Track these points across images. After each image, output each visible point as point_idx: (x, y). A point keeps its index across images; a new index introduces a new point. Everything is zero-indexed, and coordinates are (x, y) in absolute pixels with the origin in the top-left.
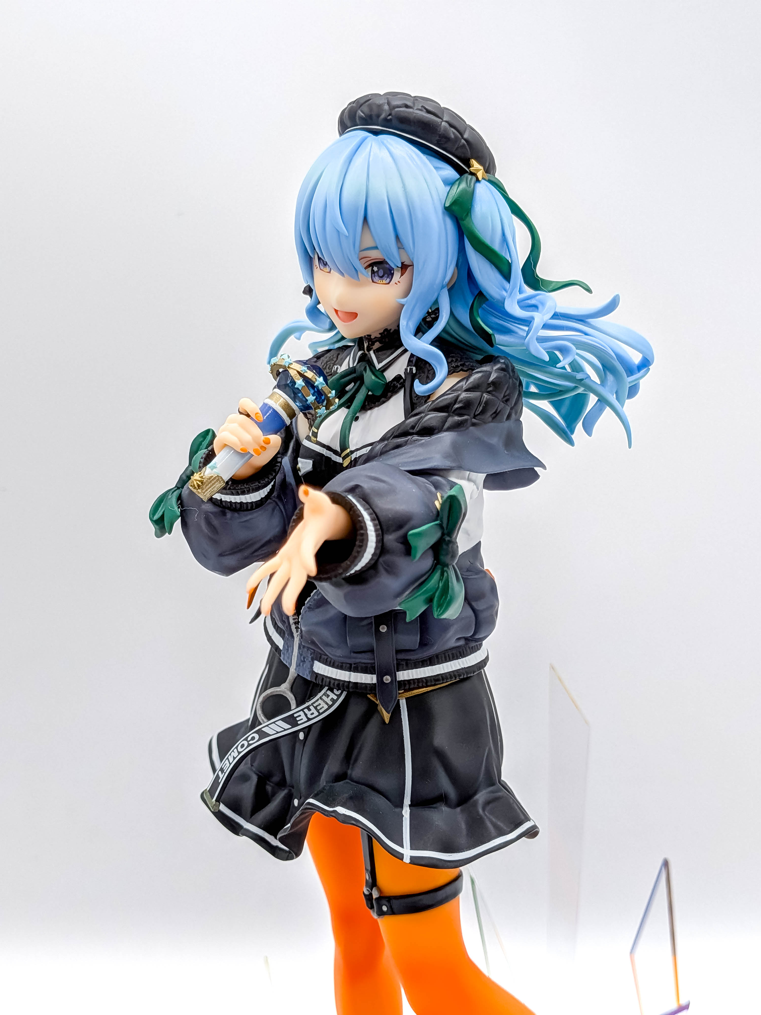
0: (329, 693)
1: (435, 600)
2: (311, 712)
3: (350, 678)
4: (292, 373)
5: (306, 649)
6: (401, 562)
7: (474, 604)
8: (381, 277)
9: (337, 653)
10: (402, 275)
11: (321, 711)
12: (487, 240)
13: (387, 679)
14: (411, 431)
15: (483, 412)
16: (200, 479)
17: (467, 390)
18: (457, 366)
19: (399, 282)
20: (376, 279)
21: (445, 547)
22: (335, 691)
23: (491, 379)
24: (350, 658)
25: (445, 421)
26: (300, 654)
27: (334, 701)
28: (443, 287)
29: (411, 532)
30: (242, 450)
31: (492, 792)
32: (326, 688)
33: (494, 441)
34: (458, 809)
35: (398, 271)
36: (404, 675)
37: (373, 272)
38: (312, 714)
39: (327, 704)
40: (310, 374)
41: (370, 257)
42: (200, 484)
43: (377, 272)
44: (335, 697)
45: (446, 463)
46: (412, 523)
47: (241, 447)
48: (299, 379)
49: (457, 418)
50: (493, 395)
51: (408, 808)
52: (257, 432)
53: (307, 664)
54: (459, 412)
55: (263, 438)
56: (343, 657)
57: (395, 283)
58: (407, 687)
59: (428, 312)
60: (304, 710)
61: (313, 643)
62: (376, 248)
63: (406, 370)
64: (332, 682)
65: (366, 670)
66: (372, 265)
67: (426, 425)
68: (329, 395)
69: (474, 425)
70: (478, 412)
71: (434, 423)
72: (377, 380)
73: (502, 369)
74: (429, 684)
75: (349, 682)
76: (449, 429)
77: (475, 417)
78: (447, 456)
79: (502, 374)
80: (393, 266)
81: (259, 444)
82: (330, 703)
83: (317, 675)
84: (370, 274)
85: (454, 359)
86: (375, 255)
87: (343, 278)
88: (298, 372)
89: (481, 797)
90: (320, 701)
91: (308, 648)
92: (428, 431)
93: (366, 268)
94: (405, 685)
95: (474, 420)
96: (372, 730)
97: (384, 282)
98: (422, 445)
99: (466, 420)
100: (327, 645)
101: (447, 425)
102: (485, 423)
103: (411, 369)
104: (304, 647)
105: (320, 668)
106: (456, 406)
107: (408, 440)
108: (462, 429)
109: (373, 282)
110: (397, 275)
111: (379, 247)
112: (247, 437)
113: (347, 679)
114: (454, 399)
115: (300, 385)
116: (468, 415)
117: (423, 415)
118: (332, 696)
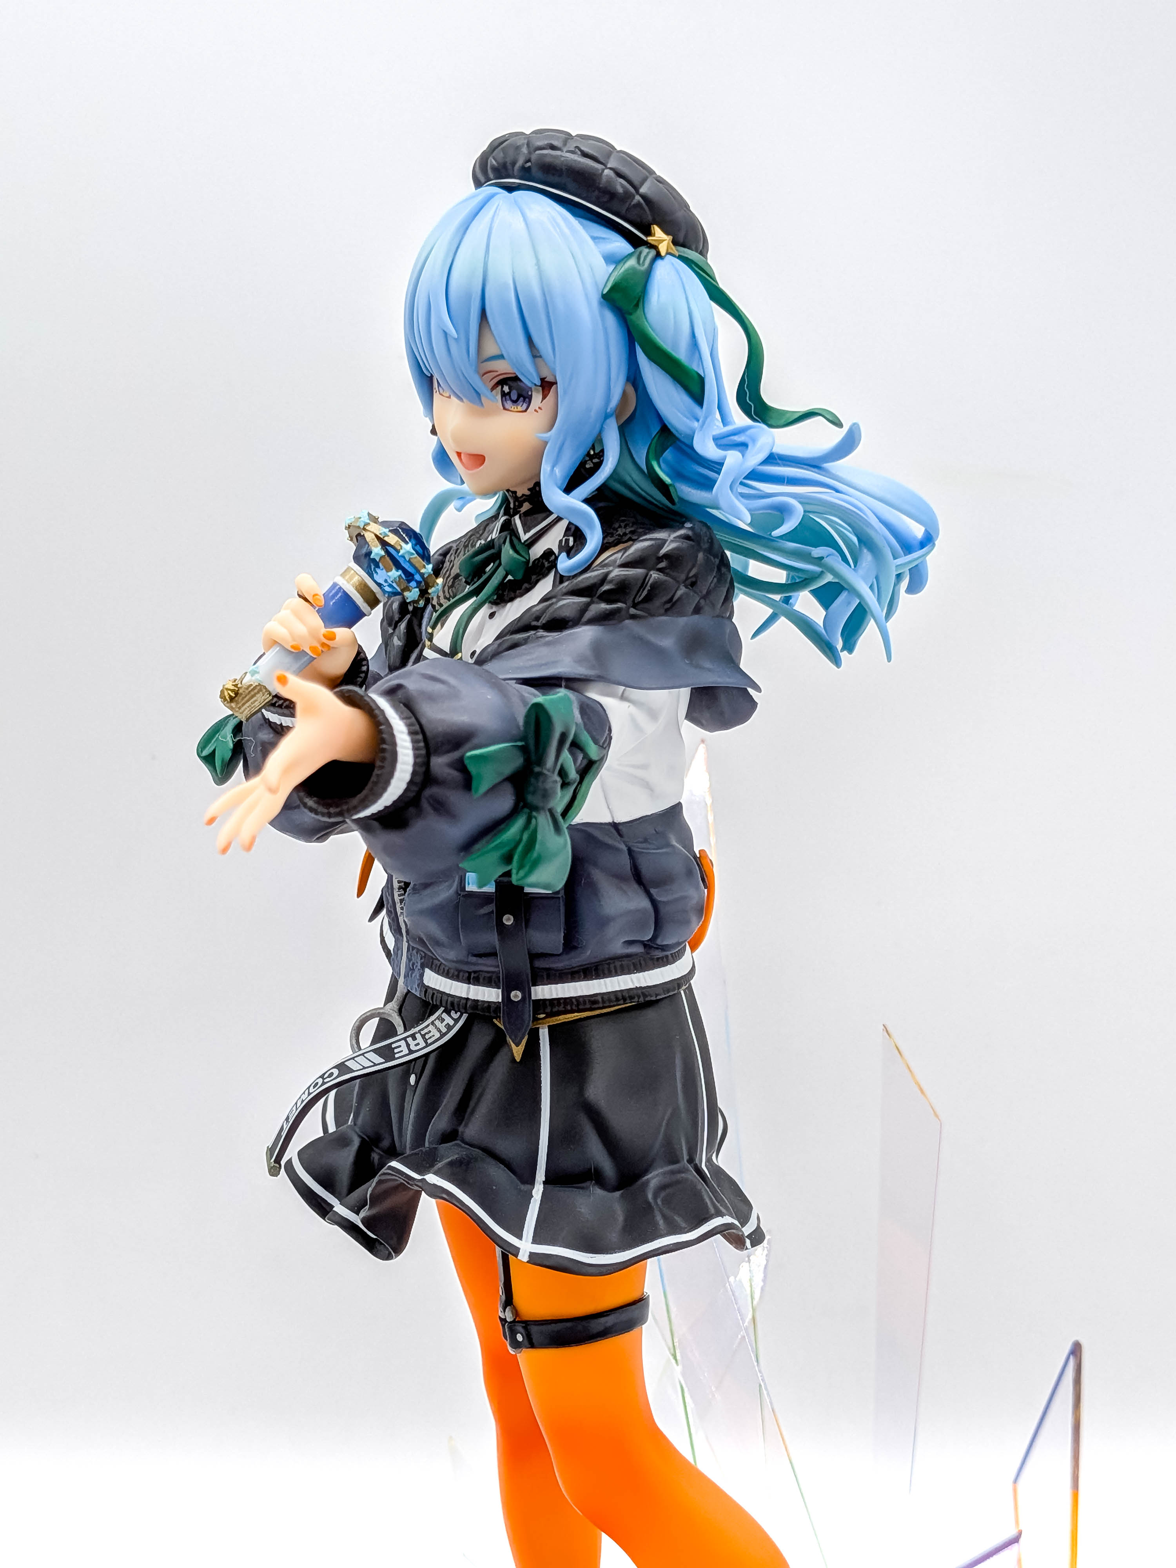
0: (445, 1016)
1: (516, 858)
2: (416, 1042)
3: (468, 993)
4: (369, 537)
5: (415, 951)
6: (455, 798)
7: (653, 891)
8: (515, 402)
9: (449, 955)
10: (544, 397)
11: (429, 1041)
12: (666, 345)
13: (516, 996)
14: (534, 623)
15: (648, 599)
16: (233, 688)
17: (625, 565)
18: (625, 534)
19: (539, 408)
20: (509, 404)
21: (533, 780)
22: (453, 1013)
23: (663, 551)
24: (467, 963)
25: (584, 609)
26: (409, 959)
27: (449, 1028)
28: (607, 417)
29: (469, 754)
30: (292, 647)
31: (673, 1172)
32: (442, 1009)
33: (667, 642)
34: (618, 1194)
35: (538, 392)
36: (544, 992)
37: (504, 395)
38: (418, 1044)
39: (440, 1031)
40: (392, 539)
41: (497, 371)
42: (233, 695)
43: (509, 393)
44: (452, 1023)
45: (580, 671)
46: (475, 741)
47: (293, 643)
48: (376, 547)
49: (604, 606)
50: (667, 575)
51: (542, 1186)
52: (316, 621)
53: (417, 973)
54: (607, 597)
55: (323, 630)
56: (456, 962)
57: (535, 410)
58: (548, 1010)
59: (588, 454)
60: (407, 1039)
61: (421, 941)
62: (501, 357)
63: (561, 541)
64: (445, 998)
65: (490, 982)
66: (502, 382)
67: (556, 615)
68: (423, 571)
69: (633, 617)
70: (640, 599)
71: (567, 613)
72: (516, 555)
73: (687, 537)
74: (581, 1007)
75: (467, 999)
76: (591, 622)
77: (635, 606)
78: (581, 660)
79: (685, 544)
80: (529, 385)
81: (319, 641)
82: (444, 1030)
83: (427, 989)
84: (499, 397)
85: (623, 524)
86: (503, 368)
87: (461, 403)
88: (377, 536)
89: (654, 1178)
90: (431, 1028)
91: (418, 951)
92: (558, 624)
93: (493, 389)
94: (545, 1007)
95: (633, 611)
96: (498, 1070)
97: (520, 409)
98: (548, 644)
99: (619, 610)
100: (437, 943)
101: (588, 615)
102: (652, 615)
103: (567, 541)
104: (413, 948)
105: (433, 980)
106: (606, 587)
107: (529, 637)
108: (610, 622)
109: (504, 408)
110: (537, 398)
111: (505, 355)
112: (301, 629)
113: (464, 995)
114: (600, 578)
115: (377, 554)
116: (625, 603)
117: (554, 600)
118: (449, 1020)
